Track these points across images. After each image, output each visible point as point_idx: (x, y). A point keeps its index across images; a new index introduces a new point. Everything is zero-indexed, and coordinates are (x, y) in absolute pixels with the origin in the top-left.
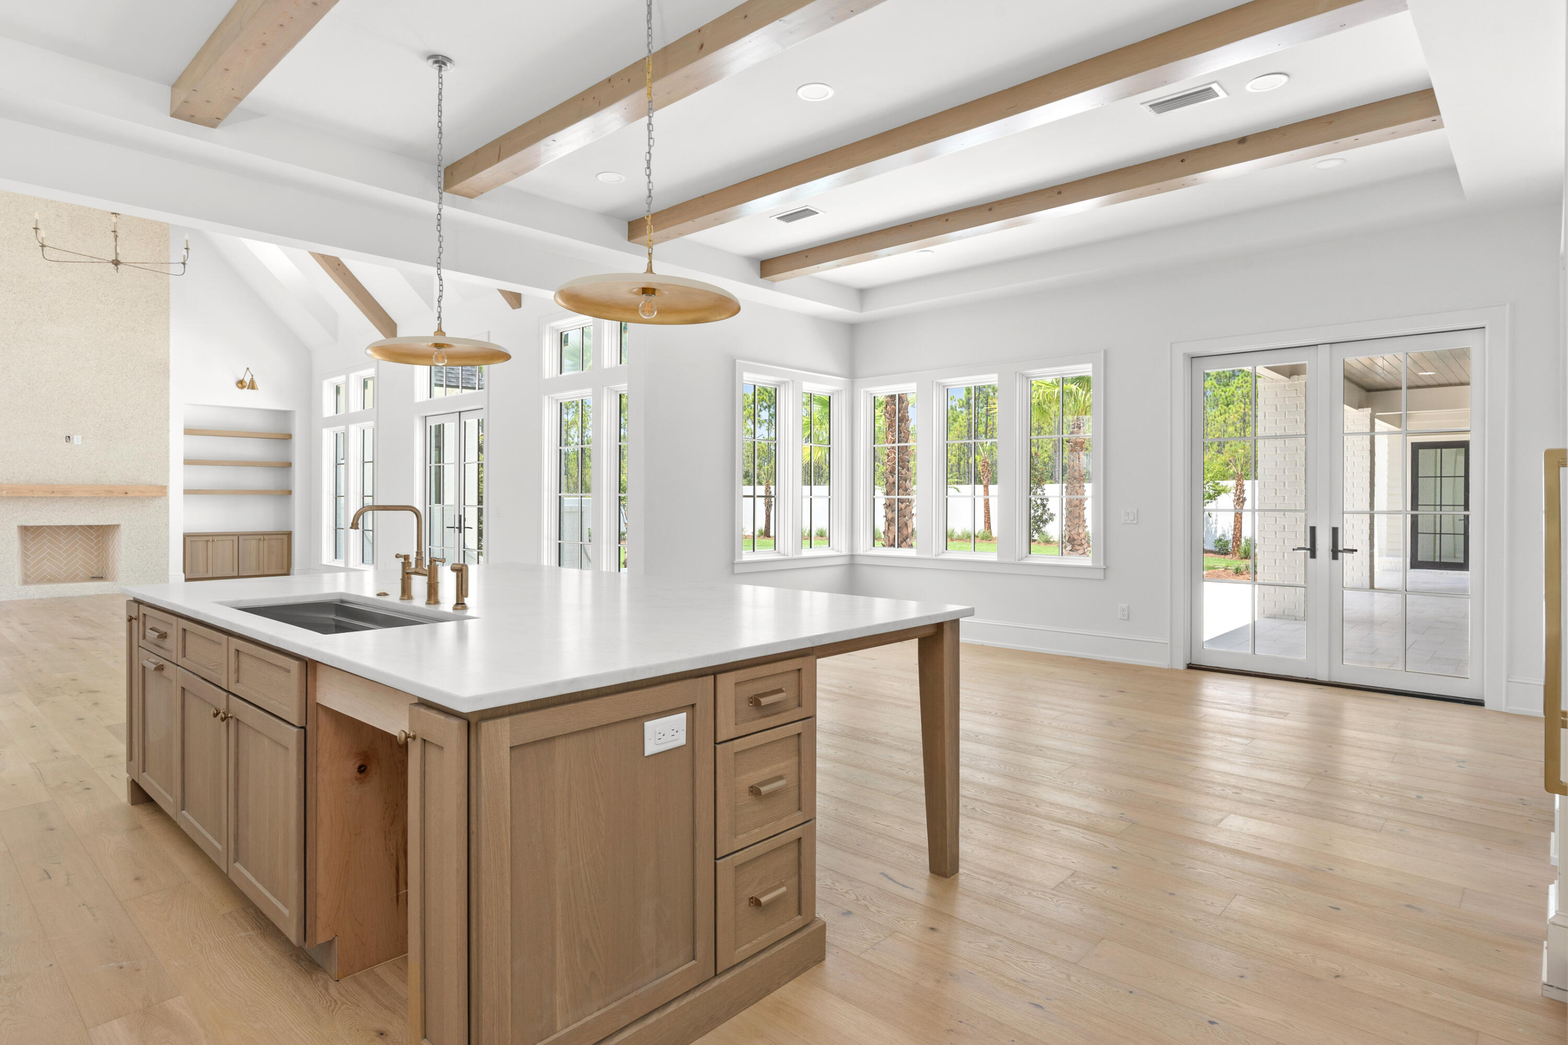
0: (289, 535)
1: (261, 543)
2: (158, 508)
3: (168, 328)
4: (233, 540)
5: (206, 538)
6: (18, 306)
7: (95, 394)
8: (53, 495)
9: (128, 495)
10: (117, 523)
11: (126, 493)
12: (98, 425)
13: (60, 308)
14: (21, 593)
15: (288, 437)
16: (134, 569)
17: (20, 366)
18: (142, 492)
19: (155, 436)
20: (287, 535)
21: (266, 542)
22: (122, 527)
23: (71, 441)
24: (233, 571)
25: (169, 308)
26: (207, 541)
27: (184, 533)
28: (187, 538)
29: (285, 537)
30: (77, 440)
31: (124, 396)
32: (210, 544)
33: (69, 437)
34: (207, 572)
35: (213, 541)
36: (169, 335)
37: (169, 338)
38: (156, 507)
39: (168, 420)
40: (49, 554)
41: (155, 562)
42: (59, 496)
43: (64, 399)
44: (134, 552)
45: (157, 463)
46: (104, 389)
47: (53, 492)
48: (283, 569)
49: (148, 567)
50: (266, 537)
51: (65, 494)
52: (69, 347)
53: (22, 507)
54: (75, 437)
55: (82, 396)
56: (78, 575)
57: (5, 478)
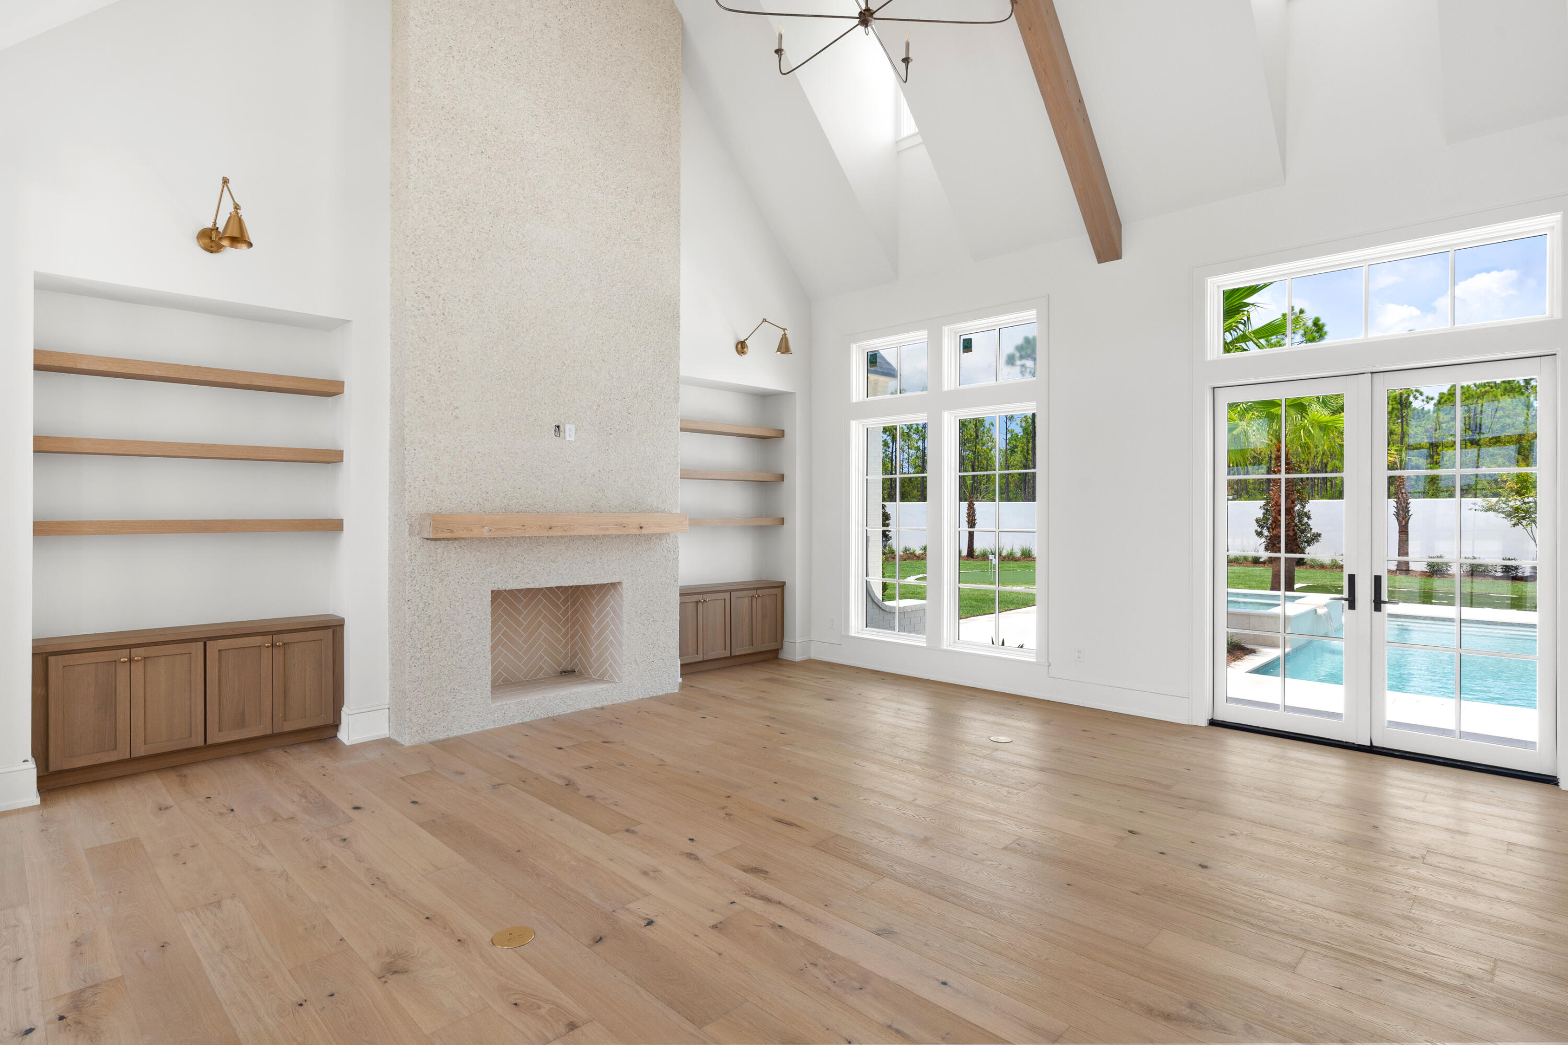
0: (782, 587)
1: (754, 601)
2: (666, 552)
4: (725, 599)
5: (696, 598)
6: (494, 182)
7: (592, 352)
9: (643, 531)
10: (618, 581)
11: (641, 528)
12: (594, 408)
14: (496, 715)
15: (779, 436)
16: (637, 660)
17: (496, 294)
18: (659, 525)
20: (779, 589)
22: (624, 585)
23: (562, 434)
24: (725, 649)
25: (679, 210)
29: (777, 592)
30: (569, 430)
32: (700, 605)
33: (558, 427)
34: (697, 654)
35: (704, 601)
37: (679, 261)
38: (663, 551)
39: (676, 401)
42: (559, 534)
43: (553, 358)
44: (637, 630)
45: (665, 474)
46: (603, 343)
47: (550, 528)
48: (776, 642)
49: (654, 655)
50: (759, 592)
51: (565, 531)
52: (560, 264)
53: (498, 556)
54: (568, 427)
55: (576, 354)
56: (541, 668)
57: (476, 502)
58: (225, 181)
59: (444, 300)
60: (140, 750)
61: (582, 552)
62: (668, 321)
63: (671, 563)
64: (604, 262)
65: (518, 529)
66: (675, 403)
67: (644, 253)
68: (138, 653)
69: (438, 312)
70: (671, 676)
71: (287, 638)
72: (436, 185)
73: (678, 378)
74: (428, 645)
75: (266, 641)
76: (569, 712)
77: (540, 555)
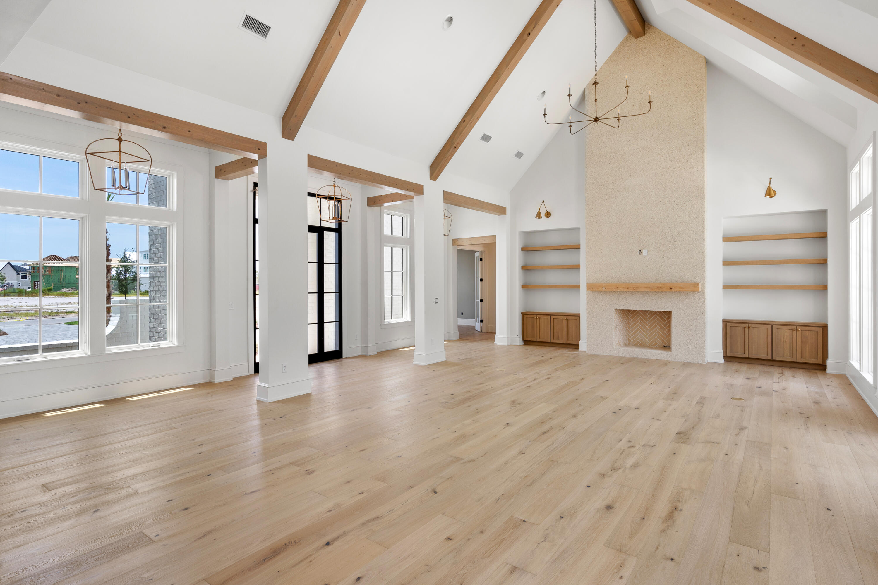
0: (825, 328)
1: (794, 333)
2: (697, 300)
3: (703, 162)
4: (767, 328)
8: (628, 290)
9: (673, 290)
10: (669, 310)
11: (671, 289)
12: (657, 241)
13: (635, 166)
14: (616, 351)
15: (823, 236)
16: (680, 345)
18: (682, 288)
19: (695, 245)
20: (821, 328)
21: (799, 333)
22: (673, 313)
23: (642, 253)
24: (767, 355)
26: (744, 328)
27: (723, 320)
28: (727, 323)
29: (820, 330)
30: (645, 252)
31: (673, 218)
32: (747, 330)
33: (641, 251)
34: (742, 353)
35: (749, 328)
36: (704, 166)
37: (704, 169)
38: (695, 300)
39: (703, 232)
40: (640, 327)
41: (695, 341)
42: (632, 290)
43: (637, 226)
44: (680, 332)
45: (696, 265)
46: (661, 215)
47: (628, 288)
48: (817, 359)
49: (691, 344)
50: (799, 328)
51: (634, 289)
52: (640, 191)
53: (616, 298)
54: (644, 250)
55: (648, 222)
56: (656, 343)
57: (608, 279)
58: (543, 201)
59: (597, 216)
60: (539, 340)
61: (651, 298)
62: (697, 197)
63: (700, 305)
64: (661, 183)
65: (615, 288)
66: (702, 233)
67: (682, 172)
68: (538, 316)
69: (595, 220)
70: (701, 356)
71: (568, 318)
72: (594, 181)
73: (704, 222)
74: (593, 324)
75: (563, 317)
76: (645, 358)
77: (633, 298)
